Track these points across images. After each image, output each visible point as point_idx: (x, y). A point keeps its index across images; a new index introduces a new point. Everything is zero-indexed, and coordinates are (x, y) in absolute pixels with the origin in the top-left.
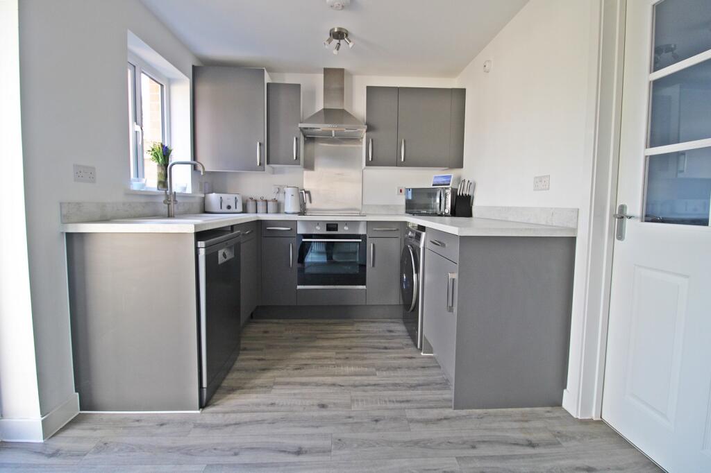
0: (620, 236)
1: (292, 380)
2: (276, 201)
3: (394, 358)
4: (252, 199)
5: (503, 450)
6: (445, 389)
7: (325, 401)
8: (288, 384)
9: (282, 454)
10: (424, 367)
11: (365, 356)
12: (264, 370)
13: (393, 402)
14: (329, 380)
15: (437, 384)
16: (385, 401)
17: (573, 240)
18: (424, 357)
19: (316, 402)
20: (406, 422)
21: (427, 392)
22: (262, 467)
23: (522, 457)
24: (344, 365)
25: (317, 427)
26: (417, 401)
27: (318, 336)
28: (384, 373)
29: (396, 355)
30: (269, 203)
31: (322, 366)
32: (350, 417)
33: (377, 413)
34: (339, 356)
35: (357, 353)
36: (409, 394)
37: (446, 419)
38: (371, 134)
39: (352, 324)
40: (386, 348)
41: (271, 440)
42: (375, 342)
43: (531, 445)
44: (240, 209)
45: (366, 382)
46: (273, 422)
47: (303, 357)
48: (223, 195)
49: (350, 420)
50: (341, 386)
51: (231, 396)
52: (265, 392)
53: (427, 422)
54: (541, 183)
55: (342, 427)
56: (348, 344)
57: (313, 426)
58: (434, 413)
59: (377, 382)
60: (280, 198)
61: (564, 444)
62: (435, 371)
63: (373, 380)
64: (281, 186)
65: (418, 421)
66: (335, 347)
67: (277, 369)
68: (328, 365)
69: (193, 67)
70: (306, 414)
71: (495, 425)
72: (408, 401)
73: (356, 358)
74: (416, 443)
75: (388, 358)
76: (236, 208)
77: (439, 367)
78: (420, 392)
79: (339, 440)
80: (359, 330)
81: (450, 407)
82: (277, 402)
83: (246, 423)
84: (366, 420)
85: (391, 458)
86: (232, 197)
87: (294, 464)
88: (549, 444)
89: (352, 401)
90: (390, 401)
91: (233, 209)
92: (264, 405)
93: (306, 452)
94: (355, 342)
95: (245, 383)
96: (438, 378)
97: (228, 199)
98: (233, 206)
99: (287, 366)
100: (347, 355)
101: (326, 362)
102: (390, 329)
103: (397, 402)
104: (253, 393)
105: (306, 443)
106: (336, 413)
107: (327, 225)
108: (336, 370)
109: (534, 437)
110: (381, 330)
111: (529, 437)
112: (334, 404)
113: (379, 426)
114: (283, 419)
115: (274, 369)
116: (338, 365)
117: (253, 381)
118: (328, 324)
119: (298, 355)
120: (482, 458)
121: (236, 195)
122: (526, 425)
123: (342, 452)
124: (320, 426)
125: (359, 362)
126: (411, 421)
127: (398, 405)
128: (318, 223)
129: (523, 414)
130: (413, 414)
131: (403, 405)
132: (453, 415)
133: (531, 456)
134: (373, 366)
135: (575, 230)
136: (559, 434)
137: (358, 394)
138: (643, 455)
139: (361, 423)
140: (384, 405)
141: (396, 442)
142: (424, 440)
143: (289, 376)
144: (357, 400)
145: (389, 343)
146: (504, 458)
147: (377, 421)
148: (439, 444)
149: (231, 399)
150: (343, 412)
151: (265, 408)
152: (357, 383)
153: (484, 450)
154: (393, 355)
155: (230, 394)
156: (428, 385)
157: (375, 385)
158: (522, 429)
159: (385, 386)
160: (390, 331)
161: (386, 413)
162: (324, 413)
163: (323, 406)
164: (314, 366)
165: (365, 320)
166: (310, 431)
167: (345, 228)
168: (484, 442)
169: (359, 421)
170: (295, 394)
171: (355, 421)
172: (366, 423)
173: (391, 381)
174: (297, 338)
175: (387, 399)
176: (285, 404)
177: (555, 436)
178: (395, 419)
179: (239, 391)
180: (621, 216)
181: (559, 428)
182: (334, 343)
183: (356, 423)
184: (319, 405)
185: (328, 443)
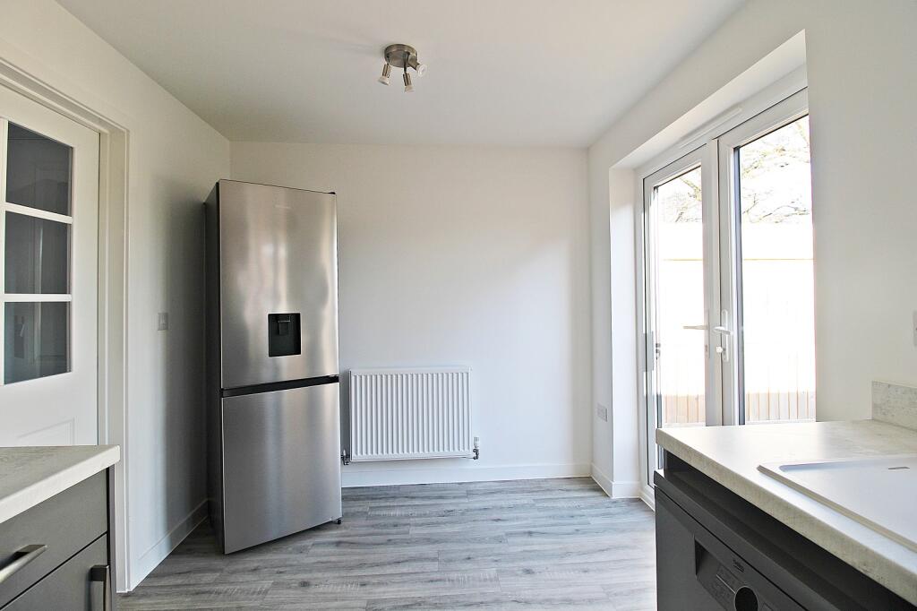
7: (528, 578)
13: (449, 580)
16: (458, 581)
19: (537, 576)
20: (440, 558)
21: (403, 595)
26: (421, 581)
32: (496, 561)
33: (468, 566)
49: (496, 558)
55: (501, 552)
70: (543, 562)
79: (500, 542)
84: (479, 559)
89: (497, 579)
90: (453, 581)
93: (524, 533)
103: (444, 581)
105: (527, 539)
106: (512, 565)
112: (518, 575)
113: (466, 554)
123: (496, 535)
124: (522, 552)
127: (444, 576)
130: (430, 566)
137: (492, 590)
139: (485, 556)
140: (459, 575)
144: (491, 580)
147: (469, 558)
150: (504, 565)
161: (459, 566)
169: (487, 558)
171: (490, 558)
172: (479, 556)
178: (450, 561)
183: (489, 556)
184: (533, 573)
185: (510, 540)
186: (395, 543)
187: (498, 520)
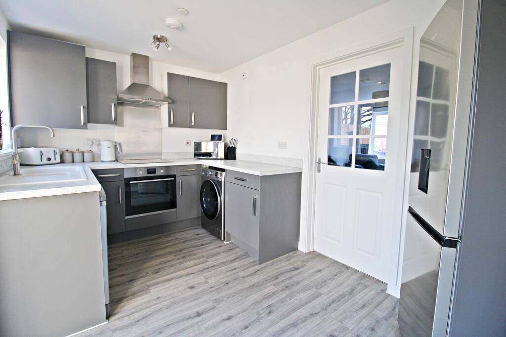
0: (319, 171)
1: (158, 280)
2: (92, 152)
3: (212, 249)
4: (67, 151)
5: (288, 275)
6: (248, 257)
7: (191, 285)
8: (158, 283)
9: (190, 320)
10: (231, 250)
11: (194, 252)
12: (131, 281)
13: (228, 272)
14: (183, 272)
15: (243, 256)
16: (224, 273)
17: (300, 174)
18: (227, 244)
19: (186, 287)
20: (241, 279)
21: (241, 261)
22: (184, 331)
23: (296, 275)
24: (186, 261)
25: (198, 299)
26: (239, 268)
27: (152, 249)
28: (212, 258)
29: (212, 247)
30: (85, 154)
31: (172, 266)
32: (212, 287)
33: (224, 280)
34: (177, 257)
35: (187, 252)
36: (233, 265)
37: (258, 271)
38: (172, 106)
39: (170, 235)
40: (203, 245)
41: (176, 316)
42: (193, 243)
43: (297, 269)
44: (58, 160)
45: (206, 267)
46: (168, 307)
47: (153, 265)
48: (43, 150)
49: (213, 289)
50: (193, 273)
51: (121, 304)
52: (146, 293)
53: (251, 275)
54: (282, 145)
55: (212, 294)
56: (177, 249)
57: (195, 300)
58: (251, 270)
59: (213, 265)
60: (95, 149)
61: (307, 264)
62: (238, 250)
63: (209, 264)
64: (93, 139)
65: (247, 276)
66: (171, 253)
67: (141, 277)
68: (175, 265)
69: (8, 31)
70: (185, 295)
71: (279, 266)
72: (235, 269)
73: (190, 256)
74: (253, 286)
75: (207, 250)
76: (55, 160)
77: (238, 247)
78: (237, 263)
79: (216, 300)
80: (178, 239)
81: (256, 265)
82: (160, 296)
83: (150, 315)
84: (222, 285)
85: (247, 297)
86: (52, 150)
87: (201, 321)
88: (302, 267)
89: (207, 279)
90: (226, 272)
91: (53, 161)
92: (153, 300)
93: (203, 313)
94: (181, 246)
95: (125, 294)
96: (241, 253)
97: (47, 152)
98: (53, 158)
99: (147, 273)
100: (182, 255)
101: (172, 263)
102: (197, 233)
103: (230, 271)
104: (138, 297)
105: (199, 309)
106: (202, 288)
107: (148, 170)
108: (182, 266)
109: (296, 265)
110: (191, 235)
111: (294, 266)
112: (197, 284)
113: (230, 285)
114: (174, 303)
115: (138, 278)
116: (182, 263)
117: (130, 290)
118: (153, 240)
119: (148, 264)
120: (283, 281)
121: (54, 149)
122: (290, 262)
123: (222, 305)
124: (200, 298)
125: (194, 257)
126: (243, 277)
127: (232, 272)
128: (141, 169)
129: (287, 257)
130: (242, 274)
131: (234, 271)
132: (260, 268)
133: (299, 273)
134: (203, 257)
135: (301, 169)
136: (303, 261)
137: (207, 274)
138: (332, 260)
139: (220, 288)
140: (225, 275)
141: (244, 289)
142: (255, 284)
143: (155, 279)
144: (209, 277)
145: (202, 241)
146: (290, 278)
147: (227, 284)
148: (263, 282)
149: (124, 306)
150: (206, 286)
151: (154, 302)
152: (201, 269)
153: (281, 278)
154: (211, 248)
155: (119, 303)
156: (239, 258)
157: (212, 266)
158: (290, 264)
159: (218, 265)
160: (198, 234)
161: (229, 278)
162: (195, 291)
163: (192, 287)
164: (166, 268)
165: (176, 231)
166: (196, 302)
167: (161, 171)
168: (279, 274)
169: (218, 287)
170: (168, 288)
171: (216, 288)
172: (222, 286)
173: (219, 262)
174: (137, 254)
175: (224, 271)
176: (166, 295)
177: (303, 262)
178: (235, 279)
179: (125, 300)
180: (319, 162)
181: (302, 259)
182: (167, 250)
183: (217, 289)
184: (189, 288)
185: (211, 304)
186: (272, 278)
187: (229, 318)
